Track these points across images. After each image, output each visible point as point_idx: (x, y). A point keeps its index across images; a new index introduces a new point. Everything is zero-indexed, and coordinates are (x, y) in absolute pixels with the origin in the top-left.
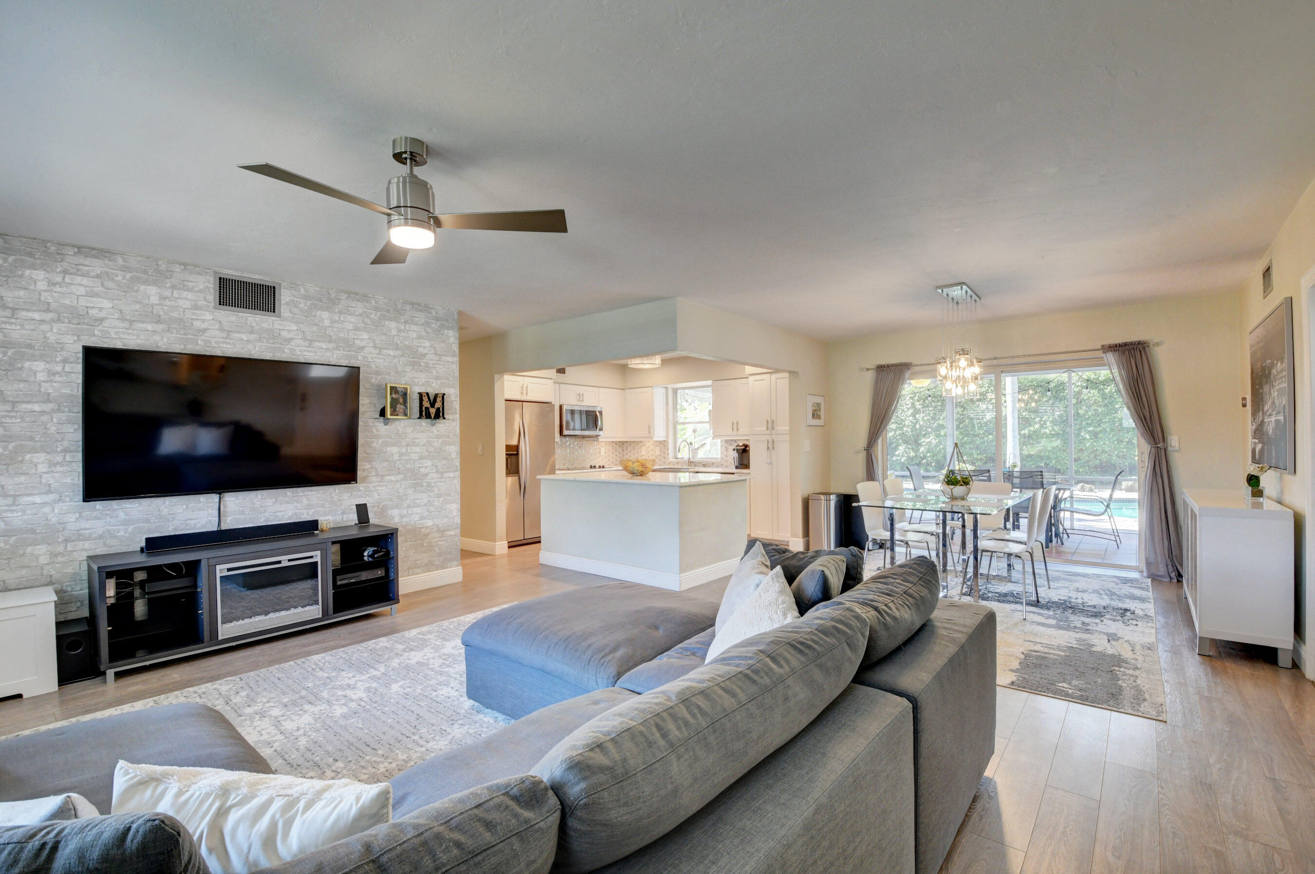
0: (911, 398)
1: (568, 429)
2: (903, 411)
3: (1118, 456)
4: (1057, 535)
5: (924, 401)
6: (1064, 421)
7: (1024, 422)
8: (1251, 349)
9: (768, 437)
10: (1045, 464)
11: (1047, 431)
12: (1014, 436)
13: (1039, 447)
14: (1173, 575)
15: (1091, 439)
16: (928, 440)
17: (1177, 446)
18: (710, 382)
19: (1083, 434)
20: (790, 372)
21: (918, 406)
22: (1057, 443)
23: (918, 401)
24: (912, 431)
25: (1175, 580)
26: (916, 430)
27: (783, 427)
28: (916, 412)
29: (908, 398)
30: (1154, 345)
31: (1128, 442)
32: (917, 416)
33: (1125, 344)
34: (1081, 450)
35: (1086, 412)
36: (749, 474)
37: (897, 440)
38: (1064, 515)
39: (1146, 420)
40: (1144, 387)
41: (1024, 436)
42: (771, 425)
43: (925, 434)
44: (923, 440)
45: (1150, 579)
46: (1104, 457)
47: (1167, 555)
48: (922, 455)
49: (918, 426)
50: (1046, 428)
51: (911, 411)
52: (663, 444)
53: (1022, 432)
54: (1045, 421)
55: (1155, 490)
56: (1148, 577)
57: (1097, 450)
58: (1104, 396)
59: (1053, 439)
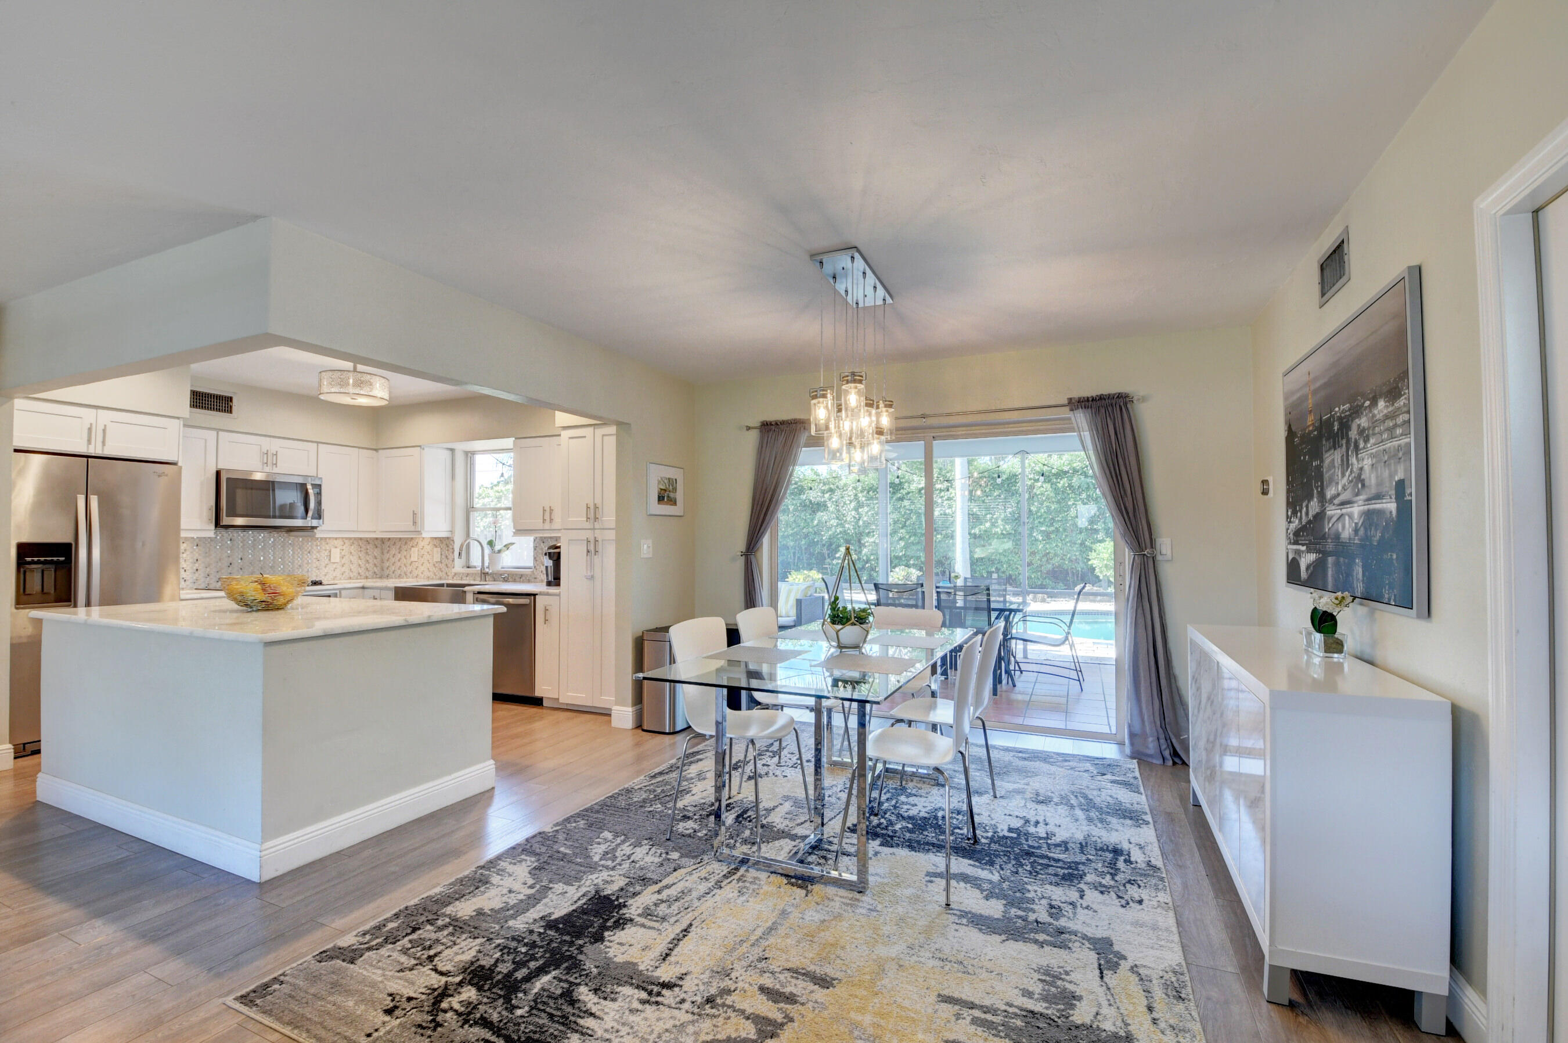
0: (853, 488)
1: (232, 513)
2: (845, 503)
3: (1070, 560)
4: (1008, 672)
5: (868, 492)
6: (1016, 519)
7: (974, 519)
8: (1286, 399)
9: (589, 535)
10: (997, 568)
11: (998, 530)
12: (963, 537)
13: (990, 550)
14: (1167, 753)
15: (1043, 540)
16: (872, 540)
17: (1169, 553)
18: (509, 442)
19: (1035, 534)
20: (619, 424)
21: (862, 498)
22: (1009, 545)
23: (862, 492)
24: (854, 529)
25: (1170, 763)
26: (859, 527)
27: (609, 517)
28: (860, 505)
29: (850, 488)
30: (1138, 400)
31: (1081, 544)
32: (860, 510)
33: (1101, 398)
34: (1033, 553)
35: (1039, 509)
36: (559, 595)
37: (838, 539)
38: (1017, 647)
39: (1128, 513)
40: (1125, 464)
41: (974, 536)
42: (594, 513)
43: (869, 533)
44: (867, 539)
45: (1135, 761)
46: (1056, 561)
47: (1158, 723)
48: (865, 558)
49: (861, 523)
50: (997, 527)
51: (853, 505)
52: (444, 543)
53: (973, 531)
54: (997, 519)
55: (1141, 621)
56: (1132, 758)
57: (1049, 553)
58: (1056, 491)
59: (1005, 540)
